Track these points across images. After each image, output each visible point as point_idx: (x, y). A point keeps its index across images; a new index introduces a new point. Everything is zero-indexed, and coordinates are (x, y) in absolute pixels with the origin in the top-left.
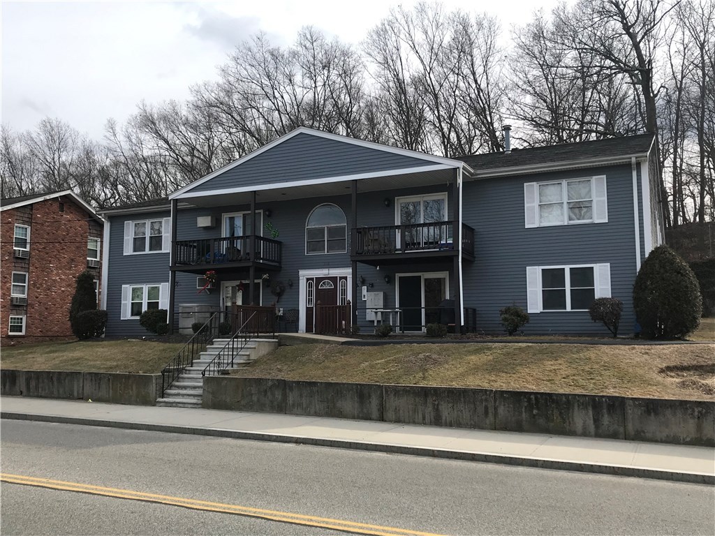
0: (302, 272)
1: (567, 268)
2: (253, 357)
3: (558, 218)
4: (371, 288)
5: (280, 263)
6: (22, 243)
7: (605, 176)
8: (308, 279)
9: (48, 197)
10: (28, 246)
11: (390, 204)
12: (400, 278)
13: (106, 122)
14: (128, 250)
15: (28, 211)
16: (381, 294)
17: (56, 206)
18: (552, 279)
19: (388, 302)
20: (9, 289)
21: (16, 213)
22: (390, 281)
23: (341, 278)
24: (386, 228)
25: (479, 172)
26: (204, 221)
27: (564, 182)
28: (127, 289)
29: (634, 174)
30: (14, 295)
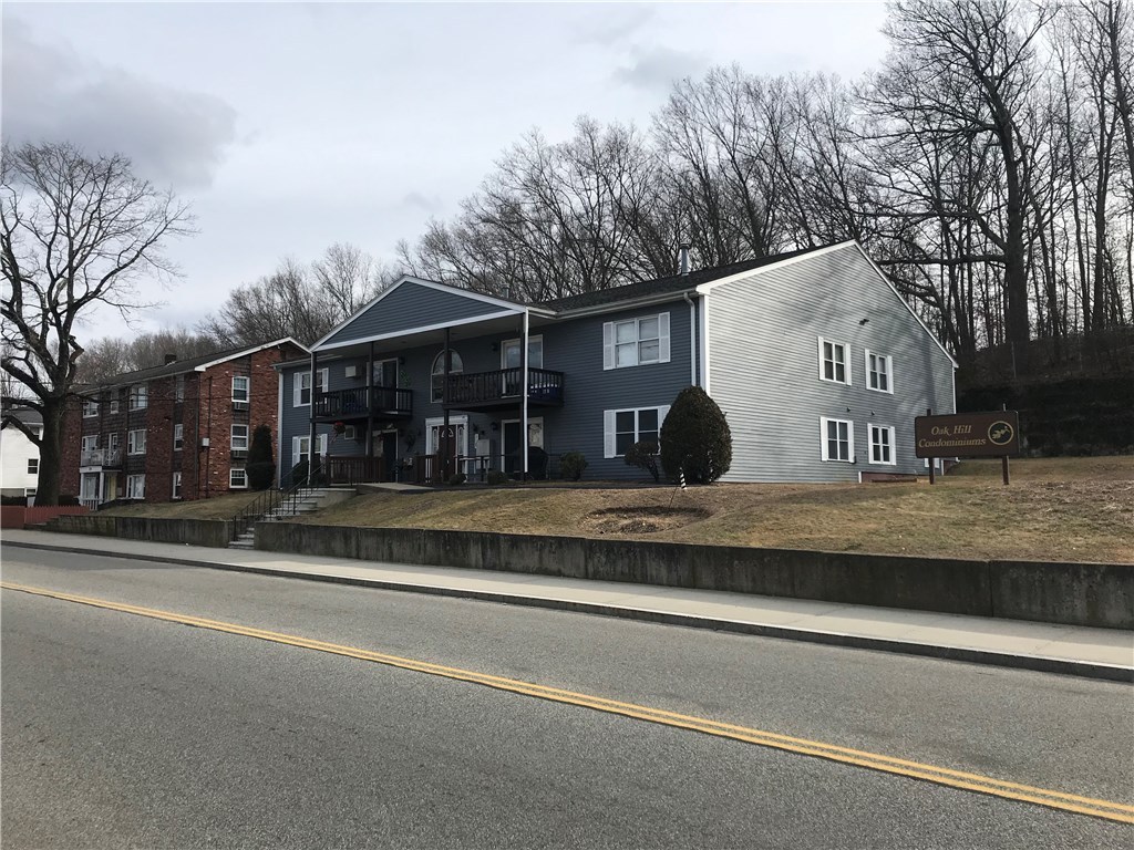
0: (428, 421)
1: (636, 410)
2: (320, 505)
3: (629, 358)
4: (483, 435)
5: (411, 411)
6: (241, 395)
7: (668, 313)
8: (434, 428)
9: (265, 346)
10: (248, 398)
11: (497, 349)
12: (506, 424)
13: (397, 244)
14: (297, 403)
15: (246, 362)
16: (488, 442)
17: (277, 353)
18: (624, 421)
19: (494, 446)
20: (228, 442)
21: (232, 364)
22: (497, 427)
23: (459, 426)
24: (494, 373)
25: (561, 313)
26: (351, 372)
27: (636, 321)
28: (297, 440)
29: (693, 309)
30: (234, 448)
